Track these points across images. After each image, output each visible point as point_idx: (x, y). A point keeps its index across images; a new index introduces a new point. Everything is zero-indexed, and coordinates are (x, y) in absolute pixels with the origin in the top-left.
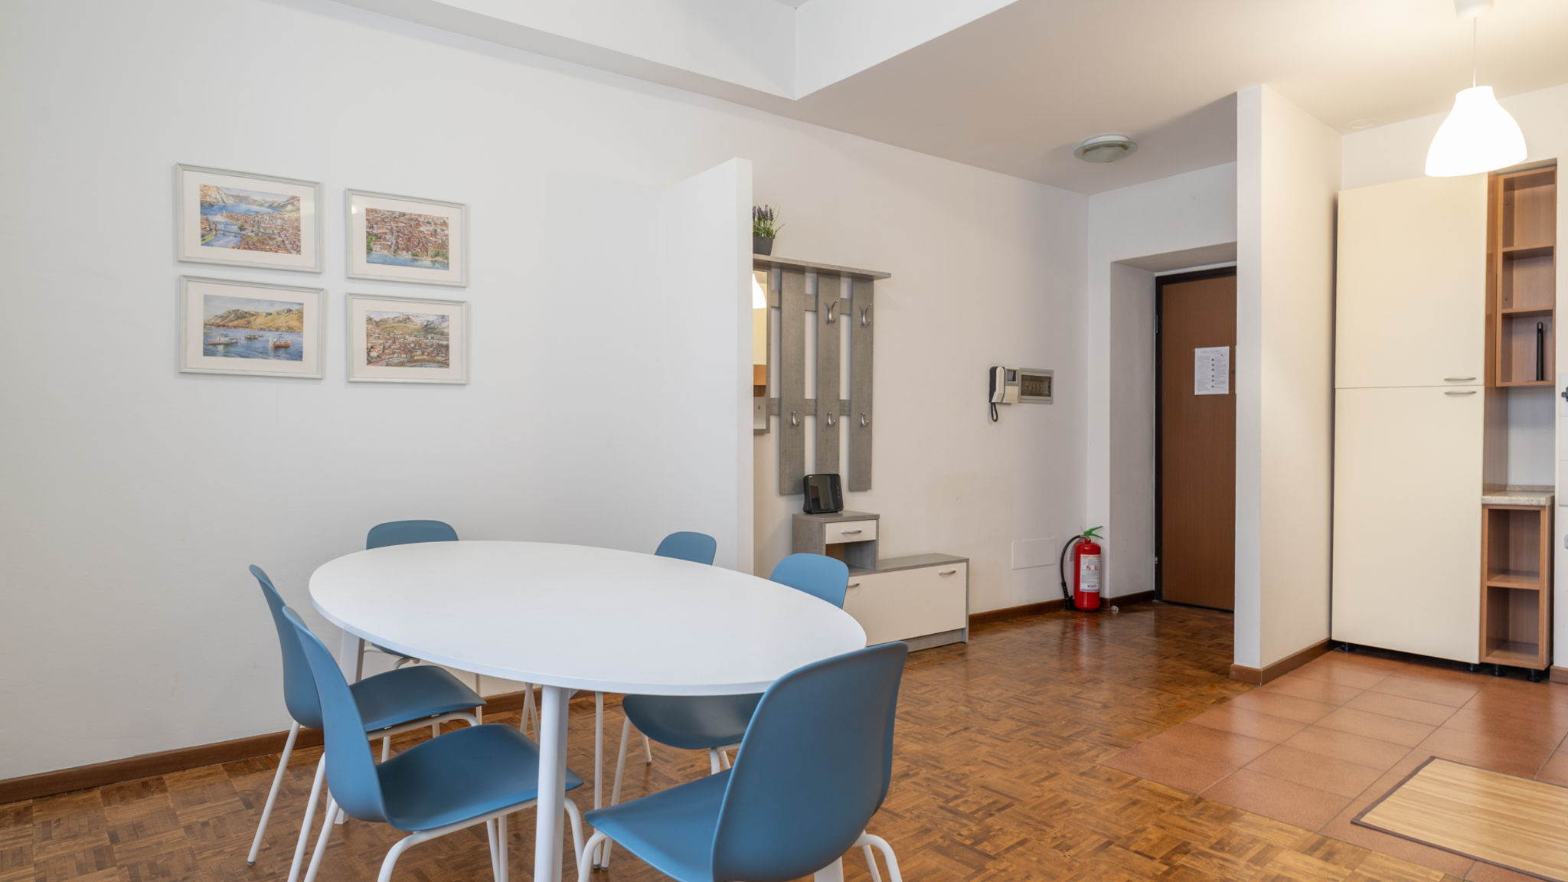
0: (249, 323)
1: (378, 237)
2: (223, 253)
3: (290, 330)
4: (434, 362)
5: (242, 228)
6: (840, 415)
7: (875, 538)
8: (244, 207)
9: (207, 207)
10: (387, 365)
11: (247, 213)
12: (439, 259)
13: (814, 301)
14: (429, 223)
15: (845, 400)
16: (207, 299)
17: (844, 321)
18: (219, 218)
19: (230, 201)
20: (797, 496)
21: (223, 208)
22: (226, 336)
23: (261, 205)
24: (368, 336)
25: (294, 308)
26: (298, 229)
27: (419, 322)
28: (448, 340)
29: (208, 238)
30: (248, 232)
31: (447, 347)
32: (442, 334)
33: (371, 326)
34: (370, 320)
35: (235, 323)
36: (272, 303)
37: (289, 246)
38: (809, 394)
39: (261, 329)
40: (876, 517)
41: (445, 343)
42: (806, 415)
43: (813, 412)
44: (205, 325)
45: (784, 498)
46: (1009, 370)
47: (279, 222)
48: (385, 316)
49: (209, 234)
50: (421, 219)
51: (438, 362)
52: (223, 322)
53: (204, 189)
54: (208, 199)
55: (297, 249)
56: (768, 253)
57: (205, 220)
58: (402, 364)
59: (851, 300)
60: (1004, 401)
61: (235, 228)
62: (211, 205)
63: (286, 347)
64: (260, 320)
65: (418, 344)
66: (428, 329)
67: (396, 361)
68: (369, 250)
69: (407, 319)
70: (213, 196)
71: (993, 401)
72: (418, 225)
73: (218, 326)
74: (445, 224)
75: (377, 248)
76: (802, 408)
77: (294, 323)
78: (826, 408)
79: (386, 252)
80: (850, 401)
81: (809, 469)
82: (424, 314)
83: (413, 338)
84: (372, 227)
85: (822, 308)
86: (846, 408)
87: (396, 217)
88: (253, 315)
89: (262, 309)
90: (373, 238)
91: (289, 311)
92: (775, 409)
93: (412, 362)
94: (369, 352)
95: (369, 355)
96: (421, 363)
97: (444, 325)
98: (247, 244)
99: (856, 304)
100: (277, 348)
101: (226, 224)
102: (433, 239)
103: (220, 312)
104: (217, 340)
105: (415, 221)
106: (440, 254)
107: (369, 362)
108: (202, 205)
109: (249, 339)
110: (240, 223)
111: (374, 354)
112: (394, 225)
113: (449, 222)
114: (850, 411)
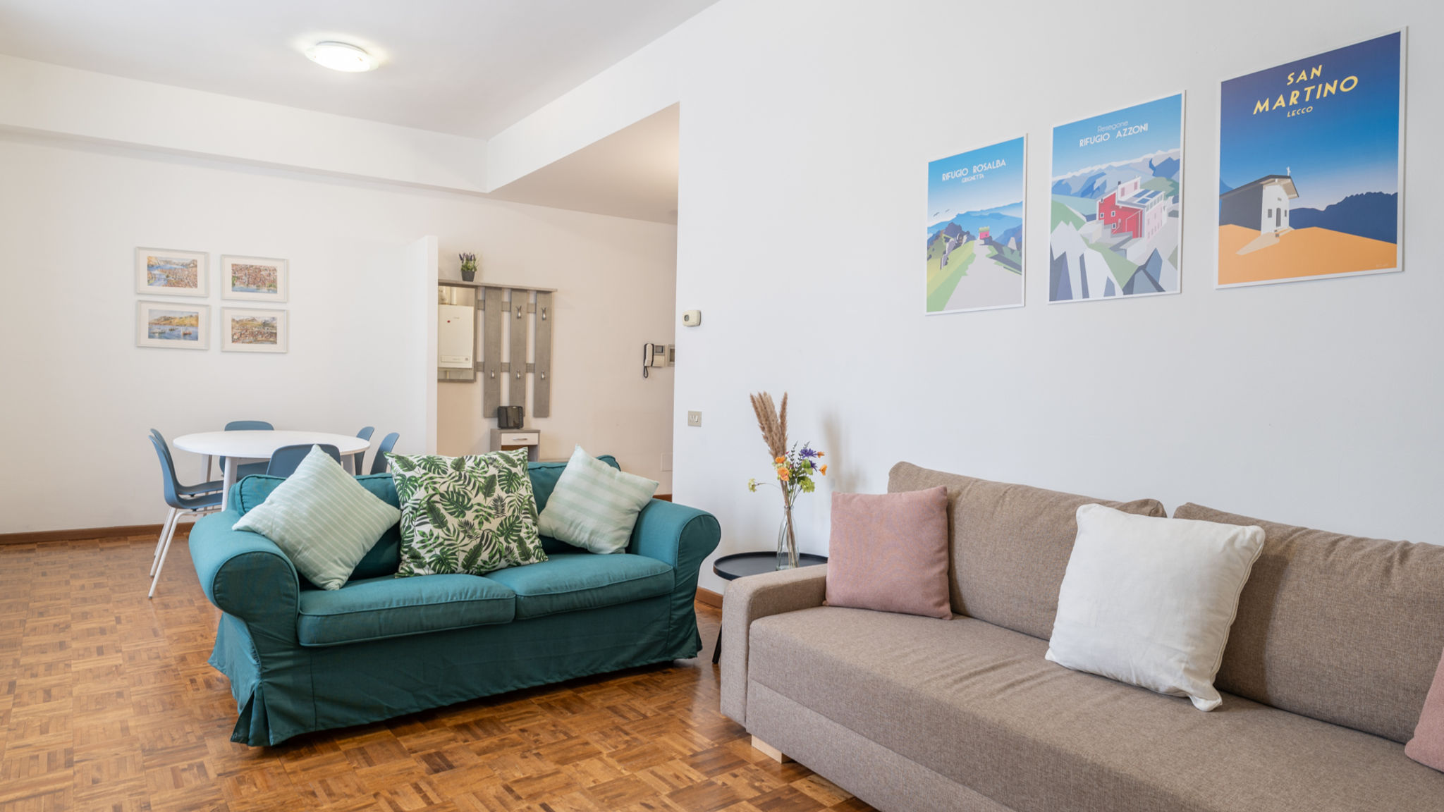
0: (171, 322)
1: (238, 278)
2: (158, 289)
3: (192, 325)
4: (268, 341)
5: (167, 277)
6: (527, 372)
7: (536, 443)
8: (169, 266)
9: (150, 267)
10: (243, 343)
11: (170, 269)
12: (272, 288)
13: (509, 305)
14: (266, 270)
15: (530, 364)
16: (151, 311)
17: (531, 317)
18: (156, 272)
19: (162, 264)
20: (493, 419)
21: (158, 267)
22: (160, 329)
23: (177, 265)
24: (233, 328)
25: (194, 315)
26: (196, 276)
27: (260, 321)
28: (276, 330)
29: (151, 282)
30: (171, 278)
31: (276, 333)
32: (273, 327)
33: (234, 323)
34: (233, 320)
35: (164, 322)
36: (183, 312)
37: (191, 285)
38: (505, 358)
39: (177, 325)
40: (538, 432)
41: (274, 331)
42: (502, 371)
43: (508, 369)
44: (149, 324)
45: (488, 420)
46: (657, 346)
47: (187, 273)
48: (242, 318)
49: (151, 280)
50: (262, 268)
51: (271, 341)
52: (157, 323)
53: (149, 258)
54: (151, 263)
55: (196, 286)
56: (472, 281)
57: (149, 273)
58: (251, 342)
59: (536, 304)
60: (654, 365)
61: (164, 277)
62: (153, 266)
63: (190, 334)
64: (176, 321)
65: (260, 333)
66: (265, 324)
67: (248, 341)
68: (233, 285)
69: (253, 320)
70: (154, 262)
71: (645, 365)
72: (260, 271)
73: (156, 324)
74: (275, 270)
75: (237, 284)
76: (501, 368)
77: (194, 322)
78: (518, 369)
79: (242, 286)
80: (534, 364)
81: (505, 402)
82: (263, 316)
83: (257, 329)
84: (235, 273)
85: (514, 309)
86: (529, 368)
87: (247, 268)
88: (172, 318)
89: (178, 316)
90: (235, 278)
91: (191, 316)
92: (481, 368)
93: (256, 341)
94: (233, 336)
95: (233, 338)
96: (261, 342)
97: (274, 322)
98: (170, 284)
99: (540, 307)
100: (185, 334)
101: (160, 275)
102: (268, 278)
103: (157, 318)
104: (154, 331)
105: (258, 269)
106: (272, 286)
107: (233, 341)
108: (148, 266)
109: (171, 330)
110: (166, 274)
111: (236, 337)
112: (247, 271)
113: (278, 269)
114: (534, 370)
